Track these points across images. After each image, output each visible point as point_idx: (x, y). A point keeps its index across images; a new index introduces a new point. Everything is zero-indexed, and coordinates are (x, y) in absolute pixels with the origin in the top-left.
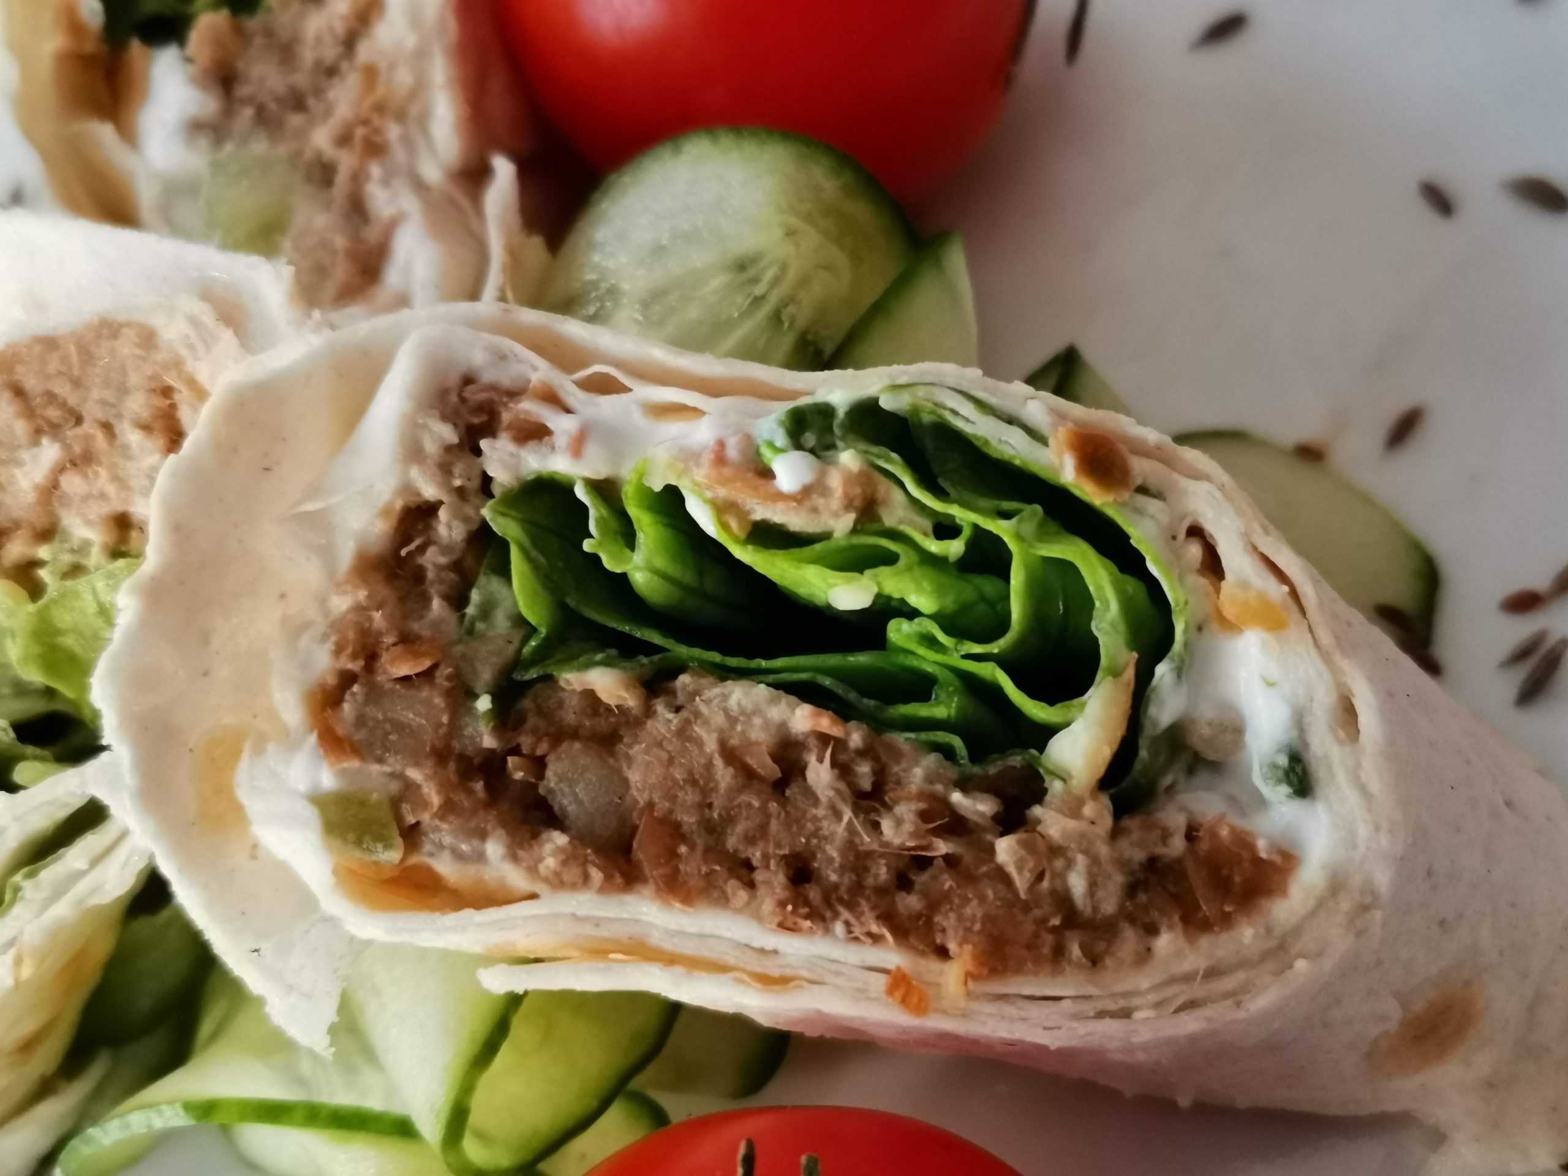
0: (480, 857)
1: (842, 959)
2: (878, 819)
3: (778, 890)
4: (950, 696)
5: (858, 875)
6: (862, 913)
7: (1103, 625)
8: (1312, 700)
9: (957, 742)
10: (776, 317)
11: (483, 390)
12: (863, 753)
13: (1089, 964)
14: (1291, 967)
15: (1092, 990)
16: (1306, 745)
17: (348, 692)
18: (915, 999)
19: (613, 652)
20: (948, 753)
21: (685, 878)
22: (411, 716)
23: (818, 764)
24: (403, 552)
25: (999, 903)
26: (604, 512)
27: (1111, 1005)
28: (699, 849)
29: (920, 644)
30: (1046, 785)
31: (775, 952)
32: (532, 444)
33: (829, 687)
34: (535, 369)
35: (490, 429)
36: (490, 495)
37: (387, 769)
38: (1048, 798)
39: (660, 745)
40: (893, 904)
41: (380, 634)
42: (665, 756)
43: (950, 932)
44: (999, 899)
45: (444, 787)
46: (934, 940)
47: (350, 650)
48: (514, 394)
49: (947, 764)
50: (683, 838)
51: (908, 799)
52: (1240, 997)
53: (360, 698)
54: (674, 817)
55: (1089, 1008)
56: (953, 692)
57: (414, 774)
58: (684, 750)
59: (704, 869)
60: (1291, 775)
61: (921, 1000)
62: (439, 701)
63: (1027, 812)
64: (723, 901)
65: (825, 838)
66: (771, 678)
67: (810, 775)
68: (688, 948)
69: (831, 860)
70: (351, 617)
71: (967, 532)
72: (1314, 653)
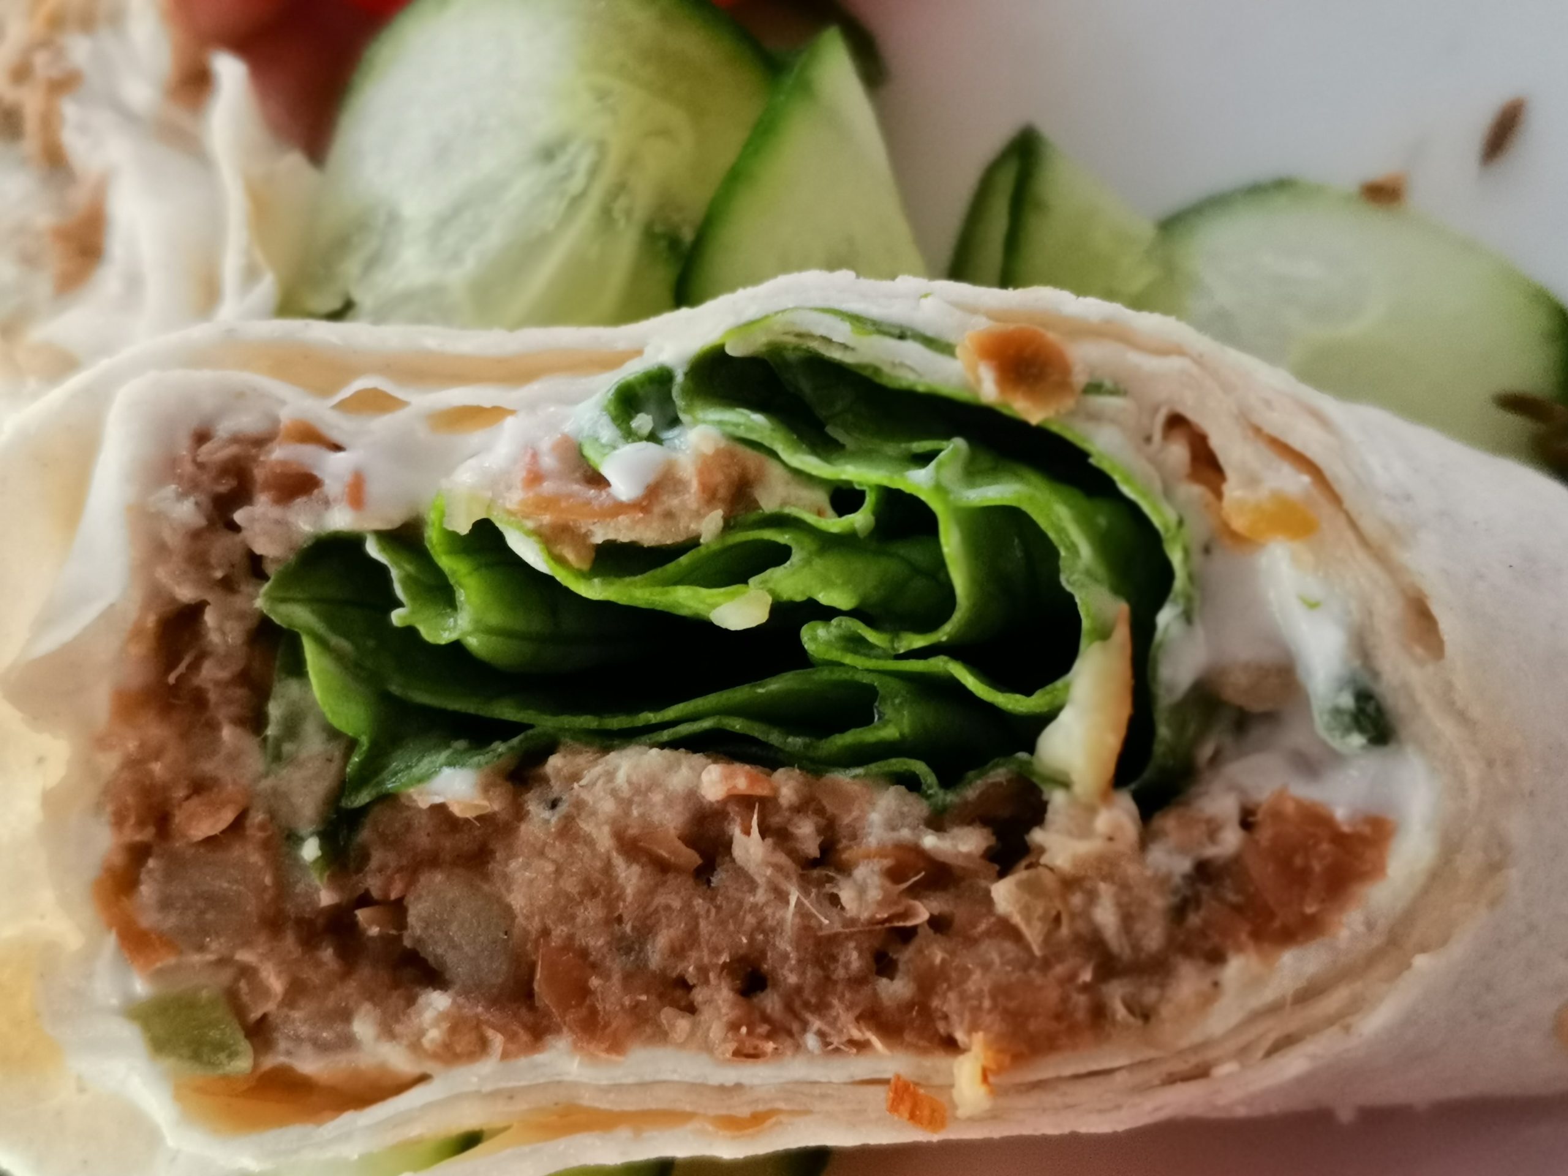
0: (348, 1042)
1: (824, 1080)
2: (835, 891)
3: (724, 1010)
4: (898, 709)
5: (824, 968)
6: (836, 1019)
7: (1075, 577)
8: (1370, 613)
9: (919, 767)
10: (606, 213)
11: (223, 447)
12: (799, 809)
13: (1139, 1022)
14: (1409, 966)
15: (1151, 1053)
16: (1376, 675)
17: (143, 870)
18: (926, 1112)
19: (460, 744)
20: (911, 783)
21: (606, 1018)
22: (225, 885)
23: (744, 838)
24: (172, 679)
25: (1009, 968)
26: (410, 568)
27: (1180, 1066)
28: (616, 978)
29: (846, 650)
30: (1045, 797)
31: (739, 1087)
32: (300, 501)
33: (741, 732)
34: (283, 403)
35: (241, 495)
36: (262, 576)
37: (210, 957)
38: (1050, 815)
39: (542, 854)
40: (875, 994)
41: (165, 788)
42: (550, 868)
43: (954, 1018)
44: (1008, 963)
45: (285, 965)
46: (937, 1031)
47: (132, 820)
48: (261, 442)
49: (912, 798)
50: (595, 967)
51: (868, 856)
52: (1349, 1020)
53: (158, 875)
54: (577, 943)
55: (1153, 1075)
56: (901, 704)
57: (245, 956)
58: (572, 854)
59: (627, 1001)
60: (1362, 718)
61: (933, 1111)
62: (255, 858)
63: (1027, 838)
64: (661, 1036)
65: (773, 930)
66: (666, 735)
67: (737, 851)
68: (630, 1103)
69: (785, 957)
70: (126, 775)
71: (870, 500)
72: (1360, 554)
